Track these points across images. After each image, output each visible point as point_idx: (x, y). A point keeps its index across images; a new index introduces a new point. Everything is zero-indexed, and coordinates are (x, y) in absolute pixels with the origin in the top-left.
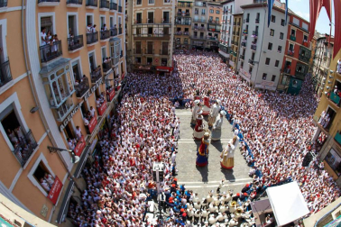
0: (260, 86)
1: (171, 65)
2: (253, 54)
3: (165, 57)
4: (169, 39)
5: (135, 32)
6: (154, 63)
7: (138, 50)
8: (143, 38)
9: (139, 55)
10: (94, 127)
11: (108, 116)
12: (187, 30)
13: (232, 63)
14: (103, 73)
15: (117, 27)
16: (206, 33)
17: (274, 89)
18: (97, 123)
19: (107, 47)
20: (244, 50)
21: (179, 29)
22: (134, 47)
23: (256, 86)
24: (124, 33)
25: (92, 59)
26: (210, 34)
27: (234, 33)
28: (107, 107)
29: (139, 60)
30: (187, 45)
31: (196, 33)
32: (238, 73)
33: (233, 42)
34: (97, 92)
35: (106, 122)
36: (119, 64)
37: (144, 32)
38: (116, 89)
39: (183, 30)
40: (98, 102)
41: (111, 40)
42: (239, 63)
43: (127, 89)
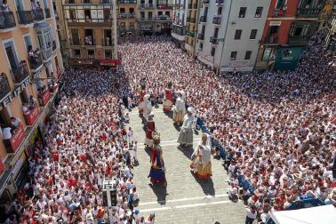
0: (227, 69)
1: (116, 58)
2: (217, 30)
3: (108, 48)
4: (111, 25)
5: (68, 16)
6: (96, 57)
7: (76, 41)
8: (80, 24)
9: (77, 47)
10: (19, 142)
11: (42, 124)
12: (132, 10)
13: (187, 47)
14: (30, 71)
15: (43, 7)
16: (155, 13)
17: (251, 69)
18: (24, 136)
19: (31, 35)
20: (204, 27)
21: (123, 10)
22: (69, 36)
23: (222, 70)
24: (53, 16)
25: (10, 51)
26: (160, 13)
27: (190, 6)
28: (39, 113)
29: (78, 52)
30: (133, 30)
31: (143, 14)
32: (196, 58)
33: (189, 19)
34: (23, 95)
35: (39, 132)
36: (52, 58)
37: (80, 15)
38: (51, 90)
39: (127, 11)
40: (25, 109)
41: (36, 26)
42: (198, 45)
43: (66, 89)
